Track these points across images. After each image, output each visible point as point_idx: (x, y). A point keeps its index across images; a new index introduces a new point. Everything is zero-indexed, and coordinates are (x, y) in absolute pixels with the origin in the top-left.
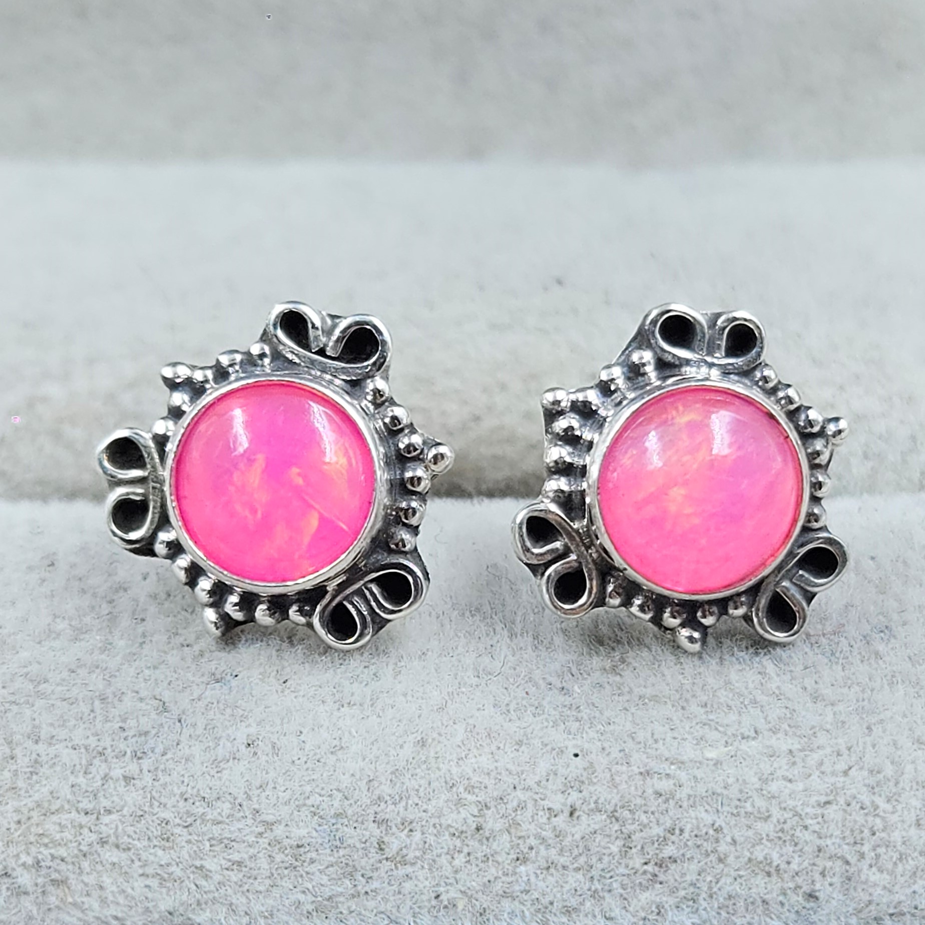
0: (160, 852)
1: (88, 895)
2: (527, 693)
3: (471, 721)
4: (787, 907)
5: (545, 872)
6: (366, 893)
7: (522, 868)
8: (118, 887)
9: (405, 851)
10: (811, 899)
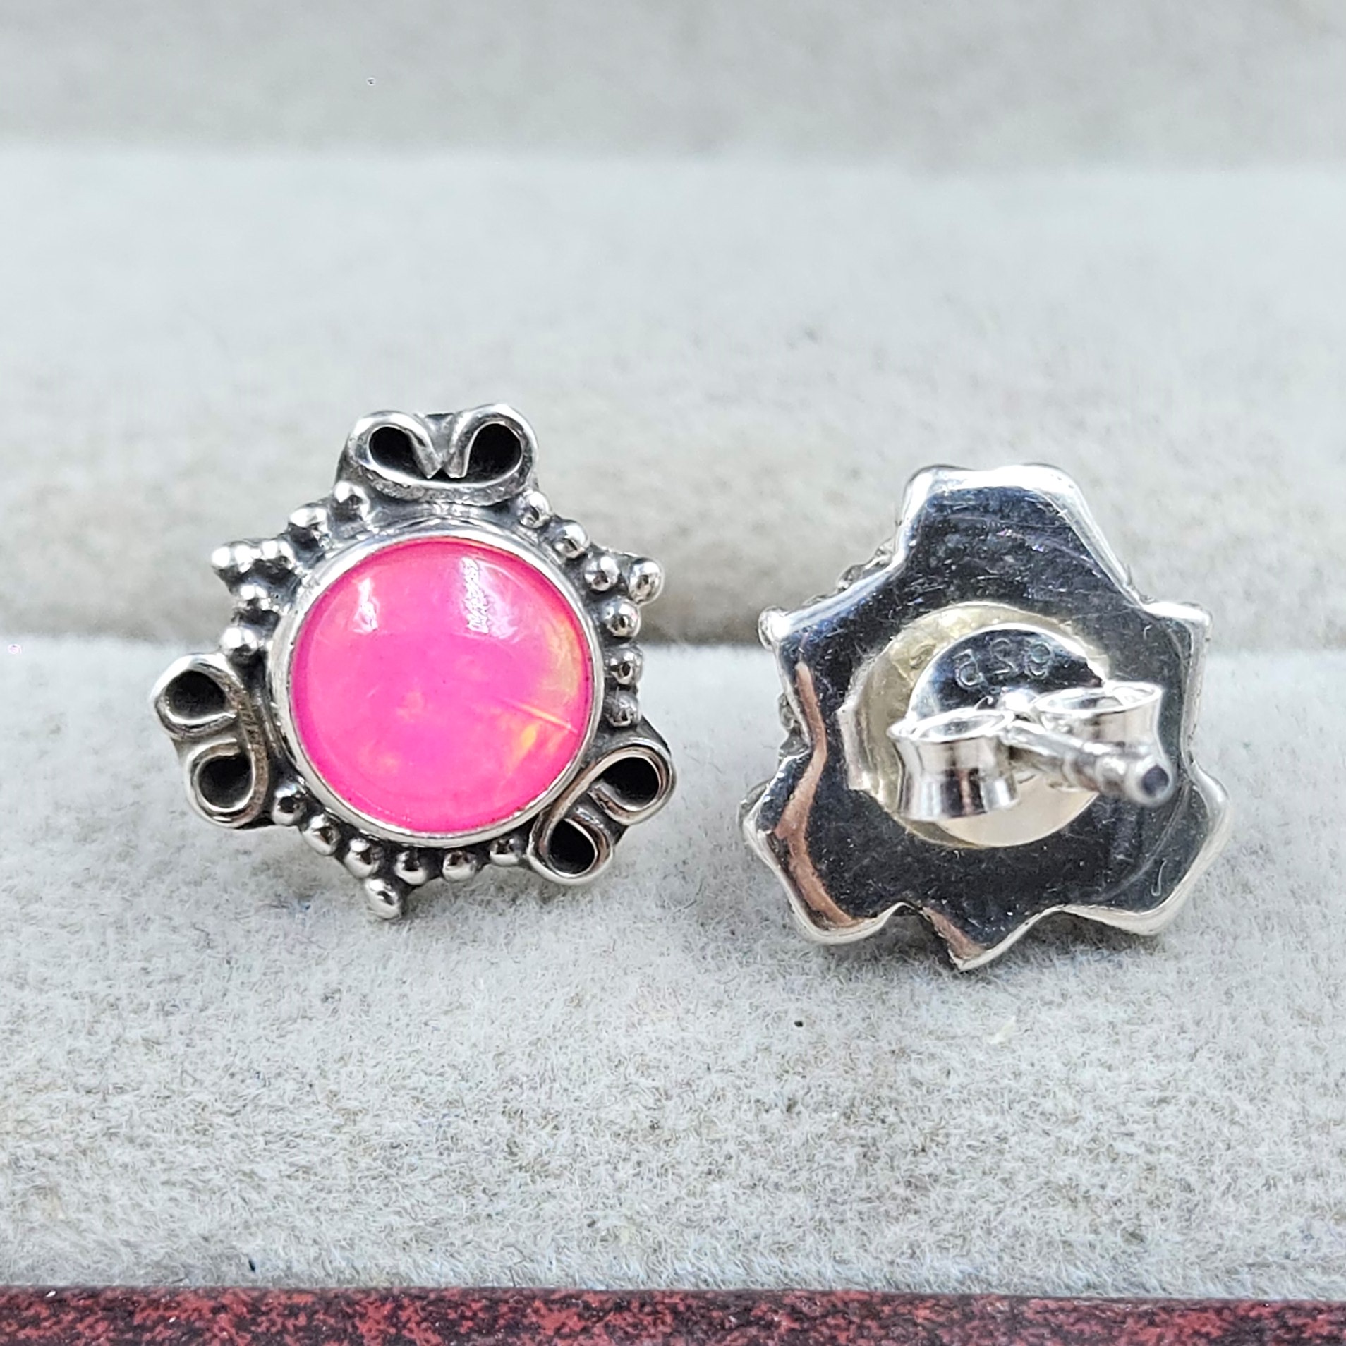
0: (193, 1151)
1: (88, 1210)
2: (733, 933)
3: (649, 971)
4: (1098, 1250)
5: (748, 1192)
6: (489, 1216)
7: (716, 1186)
8: (131, 1199)
9: (546, 1158)
10: (1135, 1242)
